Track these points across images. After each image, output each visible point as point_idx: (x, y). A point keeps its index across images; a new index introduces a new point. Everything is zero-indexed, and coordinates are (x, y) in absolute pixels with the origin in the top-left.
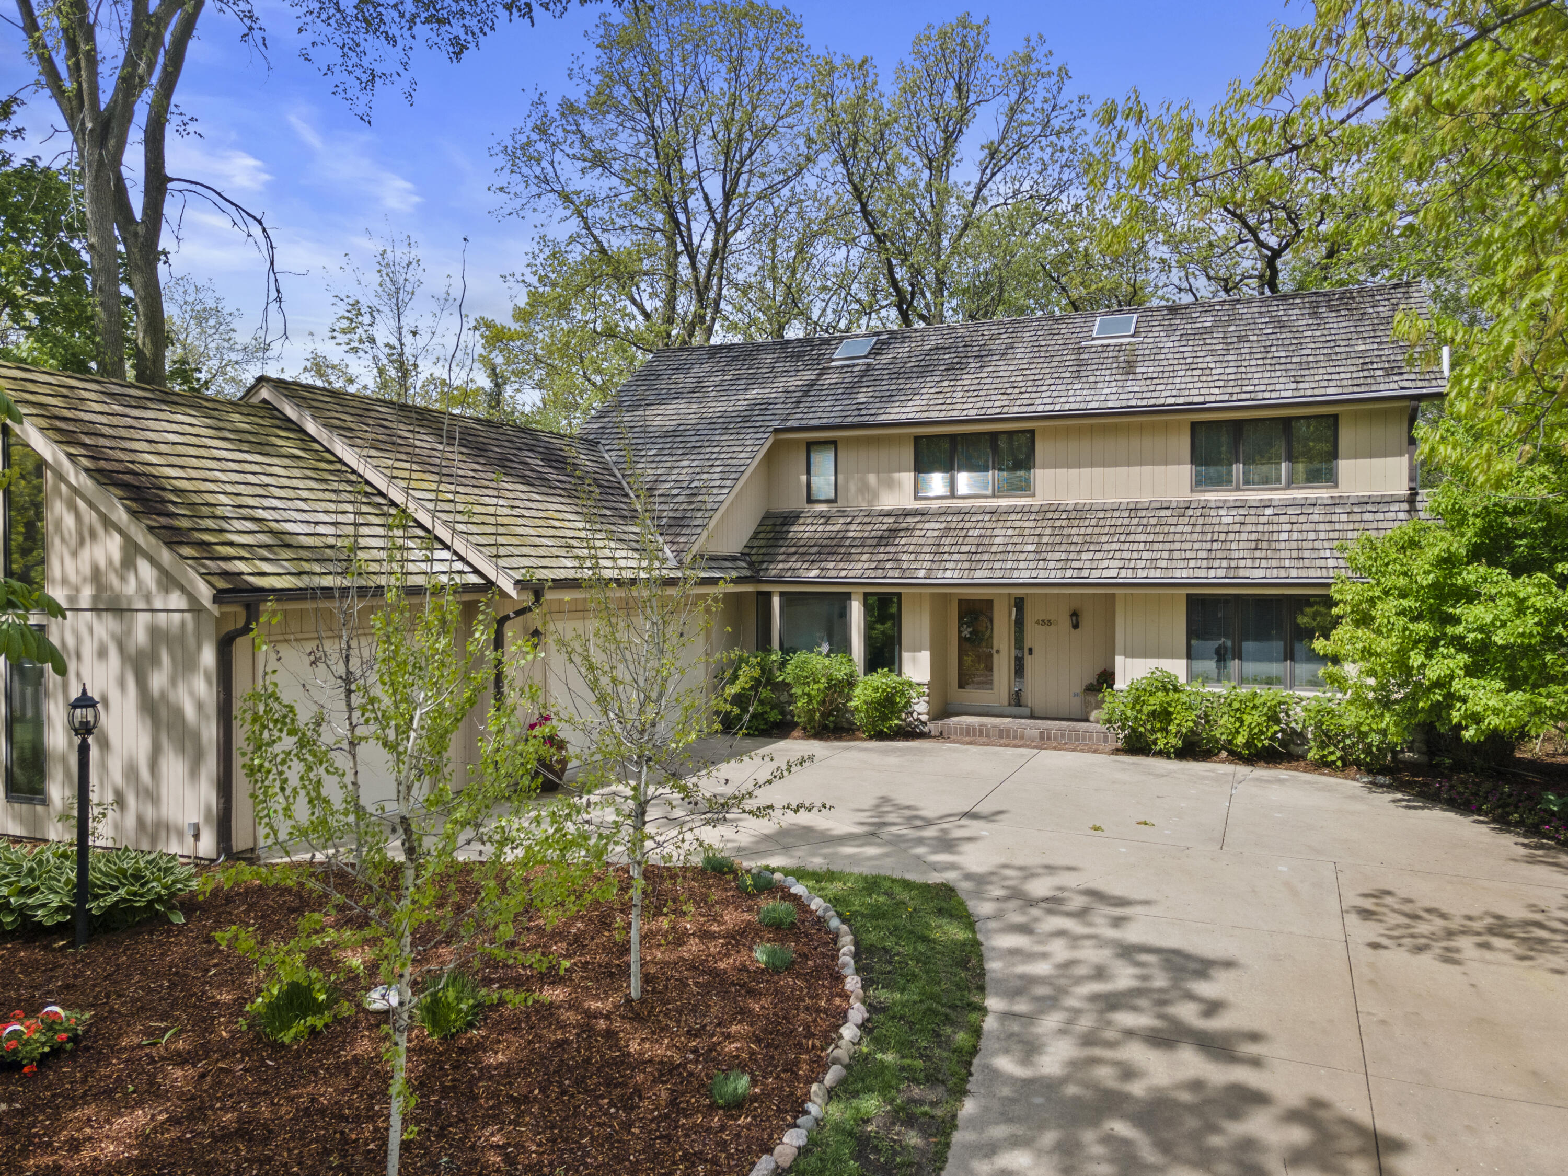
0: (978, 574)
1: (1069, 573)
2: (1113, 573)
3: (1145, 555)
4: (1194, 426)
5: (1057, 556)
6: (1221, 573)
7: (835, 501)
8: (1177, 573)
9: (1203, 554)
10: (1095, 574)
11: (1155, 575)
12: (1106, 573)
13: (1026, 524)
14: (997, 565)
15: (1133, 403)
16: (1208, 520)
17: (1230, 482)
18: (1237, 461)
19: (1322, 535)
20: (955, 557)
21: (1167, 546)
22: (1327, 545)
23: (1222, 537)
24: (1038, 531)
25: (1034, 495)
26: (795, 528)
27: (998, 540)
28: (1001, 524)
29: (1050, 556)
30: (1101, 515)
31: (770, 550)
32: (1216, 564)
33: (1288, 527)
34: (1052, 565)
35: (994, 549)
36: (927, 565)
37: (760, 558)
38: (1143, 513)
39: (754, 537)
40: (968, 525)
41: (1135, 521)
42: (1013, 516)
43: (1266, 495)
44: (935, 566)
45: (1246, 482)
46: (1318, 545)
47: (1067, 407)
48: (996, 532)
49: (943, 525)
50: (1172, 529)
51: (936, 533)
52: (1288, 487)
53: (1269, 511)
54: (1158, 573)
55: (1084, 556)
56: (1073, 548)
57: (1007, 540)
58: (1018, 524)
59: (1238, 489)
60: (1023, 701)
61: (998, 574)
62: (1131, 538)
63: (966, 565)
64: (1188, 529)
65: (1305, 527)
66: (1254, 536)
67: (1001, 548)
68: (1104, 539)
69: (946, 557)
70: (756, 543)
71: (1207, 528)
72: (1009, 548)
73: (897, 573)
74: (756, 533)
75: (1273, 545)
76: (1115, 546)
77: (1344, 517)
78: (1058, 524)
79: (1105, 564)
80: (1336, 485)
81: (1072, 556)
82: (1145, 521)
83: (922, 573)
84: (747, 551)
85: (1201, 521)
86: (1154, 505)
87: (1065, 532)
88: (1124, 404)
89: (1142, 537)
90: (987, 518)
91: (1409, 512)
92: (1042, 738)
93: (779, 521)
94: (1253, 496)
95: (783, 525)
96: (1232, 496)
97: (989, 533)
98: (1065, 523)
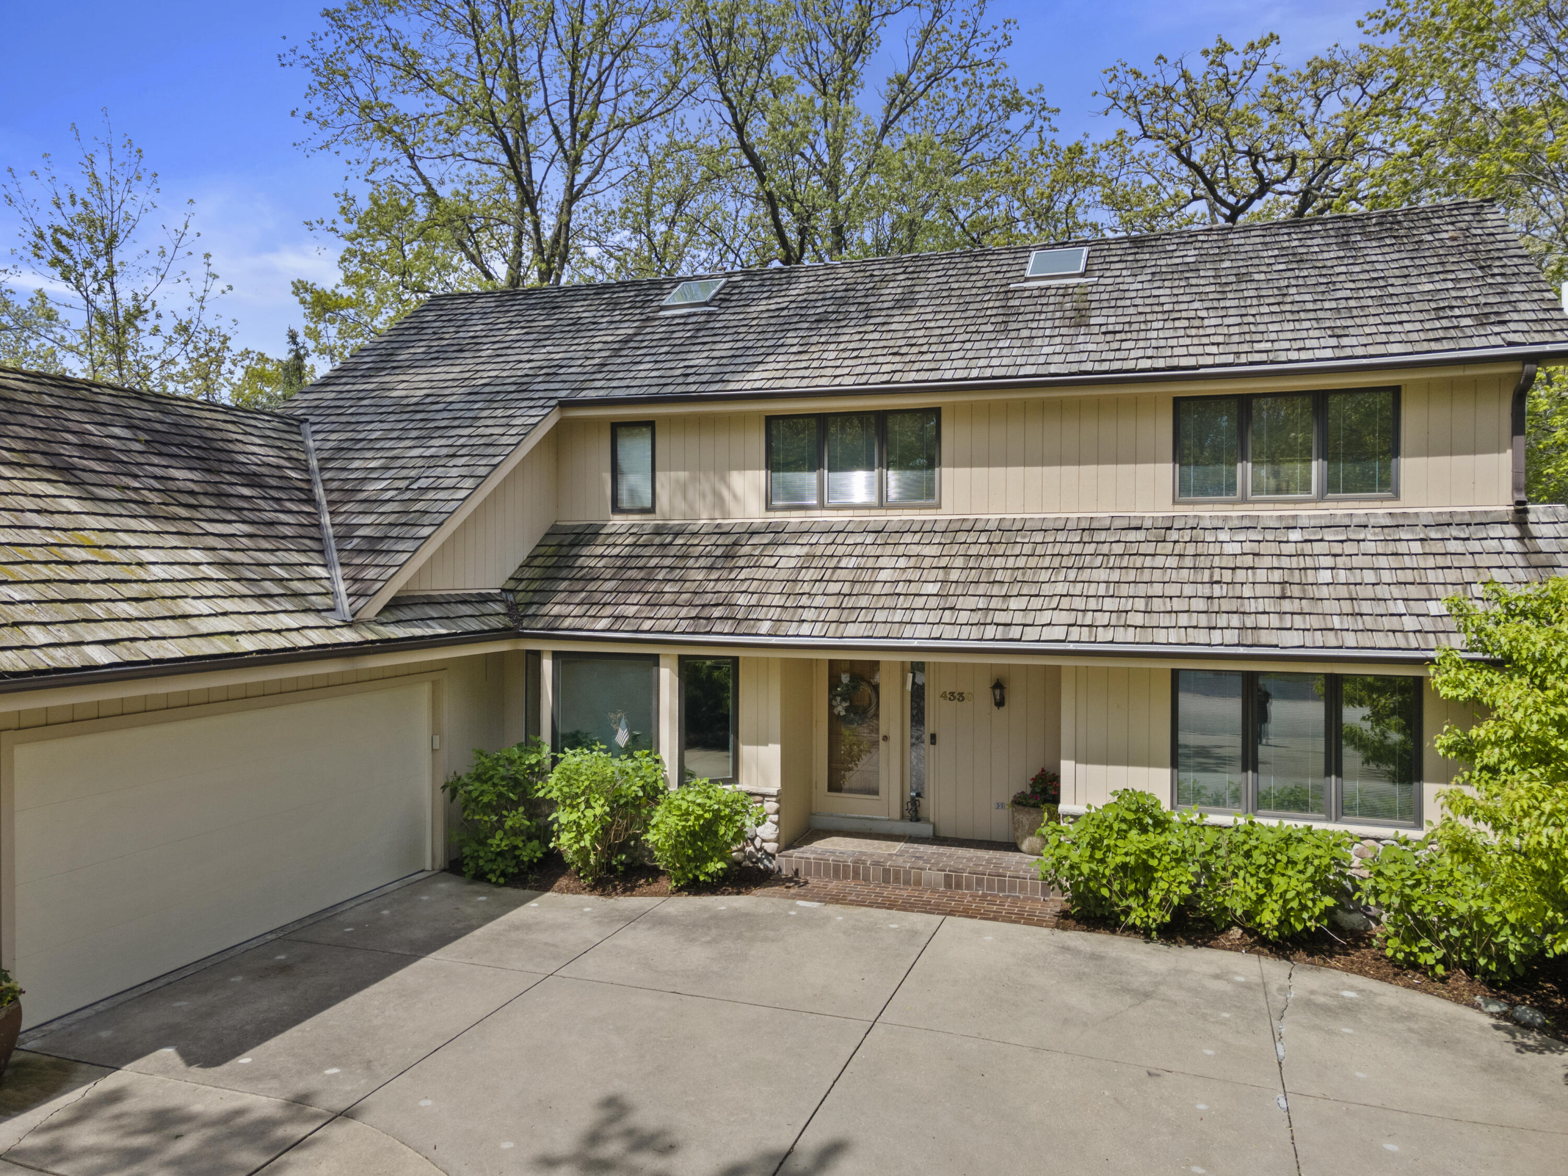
0: (851, 630)
1: (990, 632)
2: (1059, 633)
3: (1109, 604)
4: (1178, 402)
5: (971, 602)
6: (1231, 636)
7: (652, 510)
8: (1161, 636)
9: (1200, 605)
10: (1031, 633)
11: (1126, 638)
12: (1048, 633)
13: (927, 550)
14: (881, 616)
15: (1088, 367)
16: (1202, 549)
17: (1231, 488)
18: (1244, 458)
19: (1386, 576)
20: (819, 601)
21: (1142, 590)
22: (1396, 592)
23: (1227, 576)
24: (943, 562)
25: (939, 506)
26: (586, 551)
27: (884, 575)
28: (889, 550)
29: (961, 603)
30: (1038, 537)
31: (546, 585)
32: (1222, 621)
33: (1328, 561)
34: (963, 617)
35: (877, 589)
36: (775, 613)
37: (528, 597)
38: (1102, 536)
39: (526, 565)
40: (841, 550)
41: (1090, 549)
42: (908, 538)
43: (1288, 511)
44: (786, 616)
45: (1257, 490)
46: (1382, 591)
47: (988, 372)
48: (882, 562)
49: (804, 550)
50: (1148, 562)
51: (792, 563)
52: (1321, 498)
53: (1295, 535)
54: (1130, 635)
55: (1014, 604)
56: (996, 590)
57: (896, 575)
58: (915, 550)
59: (1244, 500)
60: (923, 813)
61: (881, 630)
62: (1085, 575)
63: (833, 615)
64: (1172, 562)
65: (1357, 562)
66: (1276, 576)
67: (888, 589)
68: (1044, 576)
69: (804, 601)
70: (528, 573)
71: (1203, 562)
72: (901, 588)
73: (727, 627)
74: (532, 557)
75: (1311, 591)
76: (1061, 588)
77: (1416, 547)
78: (974, 550)
79: (1045, 617)
80: (1397, 496)
81: (995, 603)
82: (1105, 549)
83: (765, 627)
84: (511, 585)
85: (1191, 549)
86: (1117, 524)
87: (985, 563)
88: (1074, 368)
89: (1103, 575)
90: (870, 539)
91: (1520, 539)
92: (948, 885)
93: (568, 539)
94: (1269, 512)
95: (573, 545)
96: (1235, 512)
97: (870, 563)
98: (984, 550)
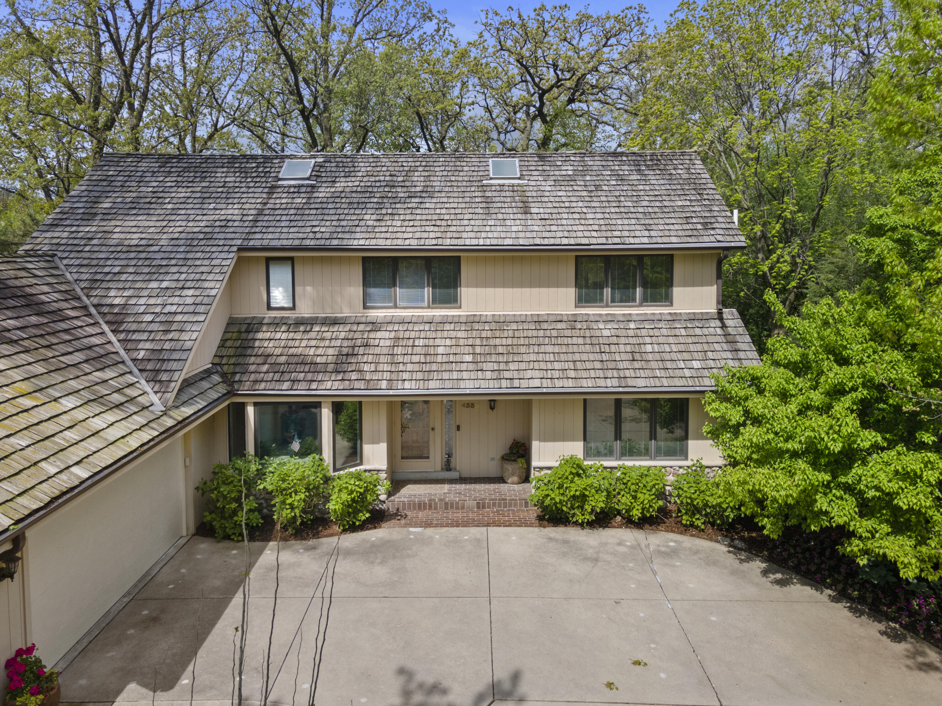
0: (432, 384)
1: (504, 383)
2: (537, 383)
3: (557, 366)
4: (577, 257)
5: (490, 366)
6: (615, 382)
7: (294, 308)
8: (584, 383)
9: (598, 365)
11: (568, 385)
12: (532, 383)
13: (460, 334)
14: (446, 375)
15: (538, 241)
16: (593, 333)
17: (601, 300)
18: (607, 286)
19: (674, 348)
20: (410, 367)
21: (570, 357)
22: (679, 356)
23: (607, 349)
24: (470, 342)
25: (460, 308)
26: (260, 335)
27: (441, 350)
28: (439, 334)
29: (485, 366)
30: (514, 326)
31: (241, 360)
32: (609, 374)
33: (648, 340)
34: (489, 375)
35: (439, 358)
36: (387, 375)
37: (231, 369)
38: (545, 326)
39: (222, 346)
40: (413, 335)
41: (541, 333)
42: (447, 326)
43: (627, 311)
44: (394, 376)
45: (613, 301)
46: (674, 356)
47: (488, 242)
48: (438, 342)
49: (393, 335)
50: (570, 341)
51: (388, 343)
52: (641, 305)
53: (632, 325)
54: (570, 383)
55: (512, 366)
56: (501, 359)
57: (448, 350)
58: (453, 334)
59: (607, 306)
60: (452, 465)
61: (448, 384)
62: (542, 348)
63: (420, 376)
64: (581, 341)
65: (661, 340)
66: (628, 348)
67: (445, 359)
68: (523, 350)
69: (401, 367)
70: (225, 352)
71: (595, 341)
72: (452, 358)
73: (362, 385)
74: (224, 341)
75: (645, 357)
76: (533, 357)
77: (683, 332)
78: (484, 334)
79: (529, 374)
80: (671, 305)
81: (502, 366)
82: (548, 333)
83: (384, 384)
84: (217, 360)
85: (588, 334)
86: (552, 318)
87: (492, 342)
88: (531, 242)
89: (550, 349)
90: (427, 327)
91: (722, 328)
92: (478, 507)
93: (244, 328)
94: (619, 311)
95: (248, 331)
96: (604, 311)
97: (431, 342)
98: (489, 334)
